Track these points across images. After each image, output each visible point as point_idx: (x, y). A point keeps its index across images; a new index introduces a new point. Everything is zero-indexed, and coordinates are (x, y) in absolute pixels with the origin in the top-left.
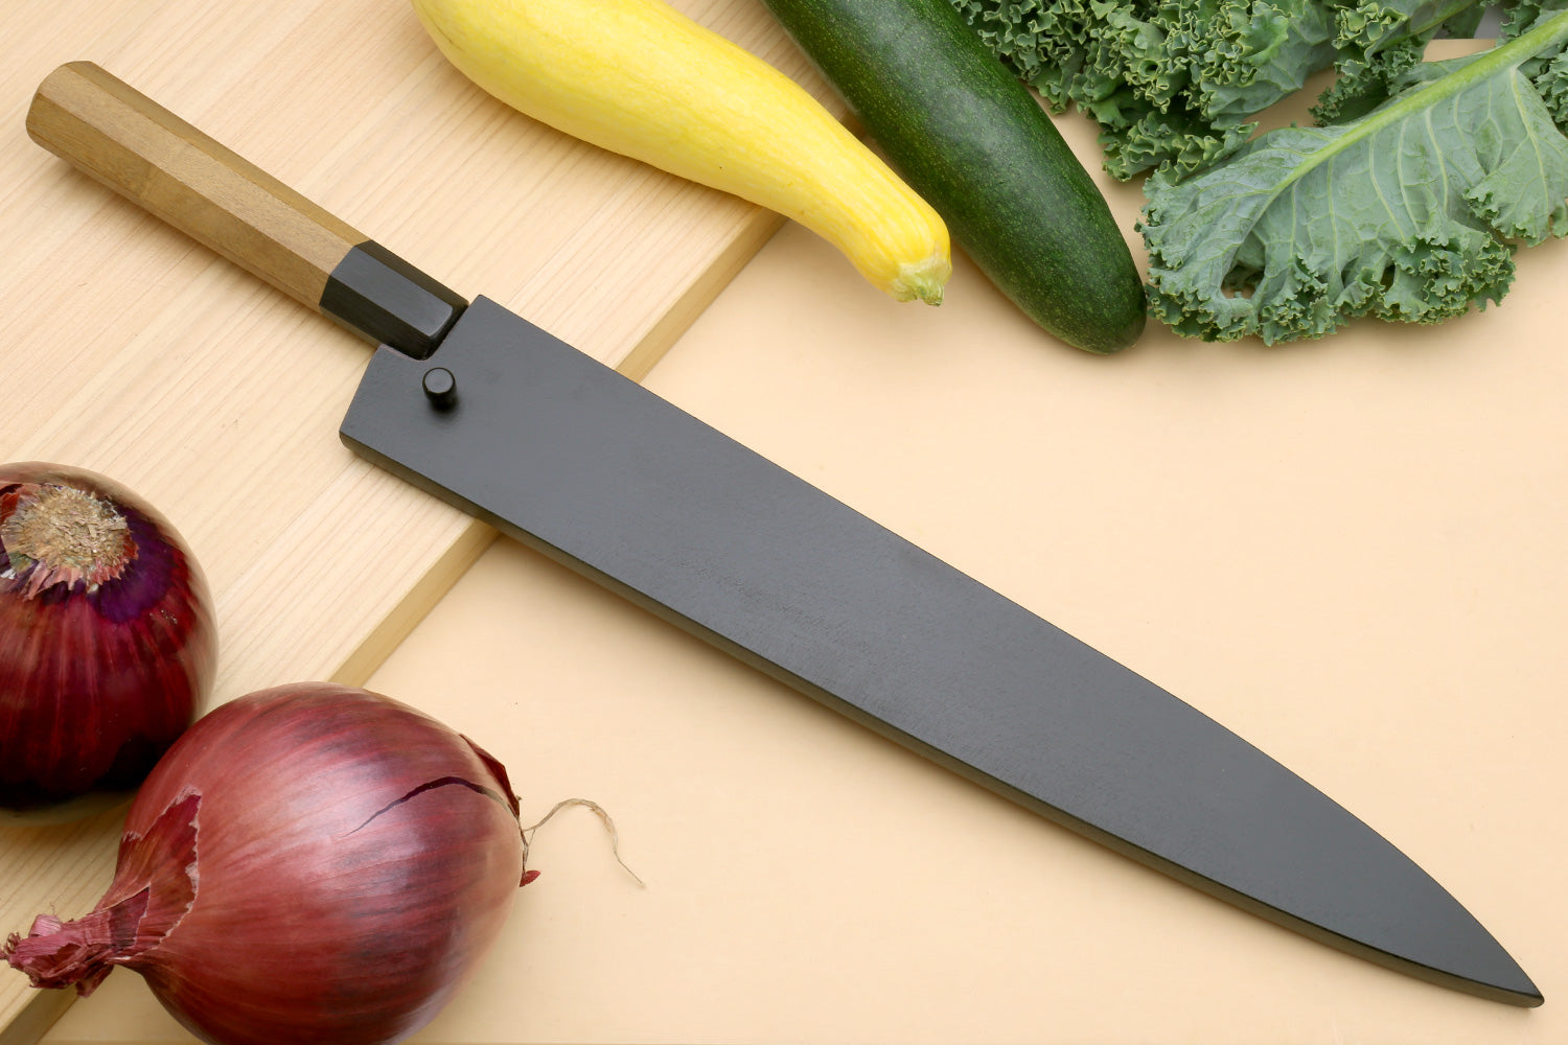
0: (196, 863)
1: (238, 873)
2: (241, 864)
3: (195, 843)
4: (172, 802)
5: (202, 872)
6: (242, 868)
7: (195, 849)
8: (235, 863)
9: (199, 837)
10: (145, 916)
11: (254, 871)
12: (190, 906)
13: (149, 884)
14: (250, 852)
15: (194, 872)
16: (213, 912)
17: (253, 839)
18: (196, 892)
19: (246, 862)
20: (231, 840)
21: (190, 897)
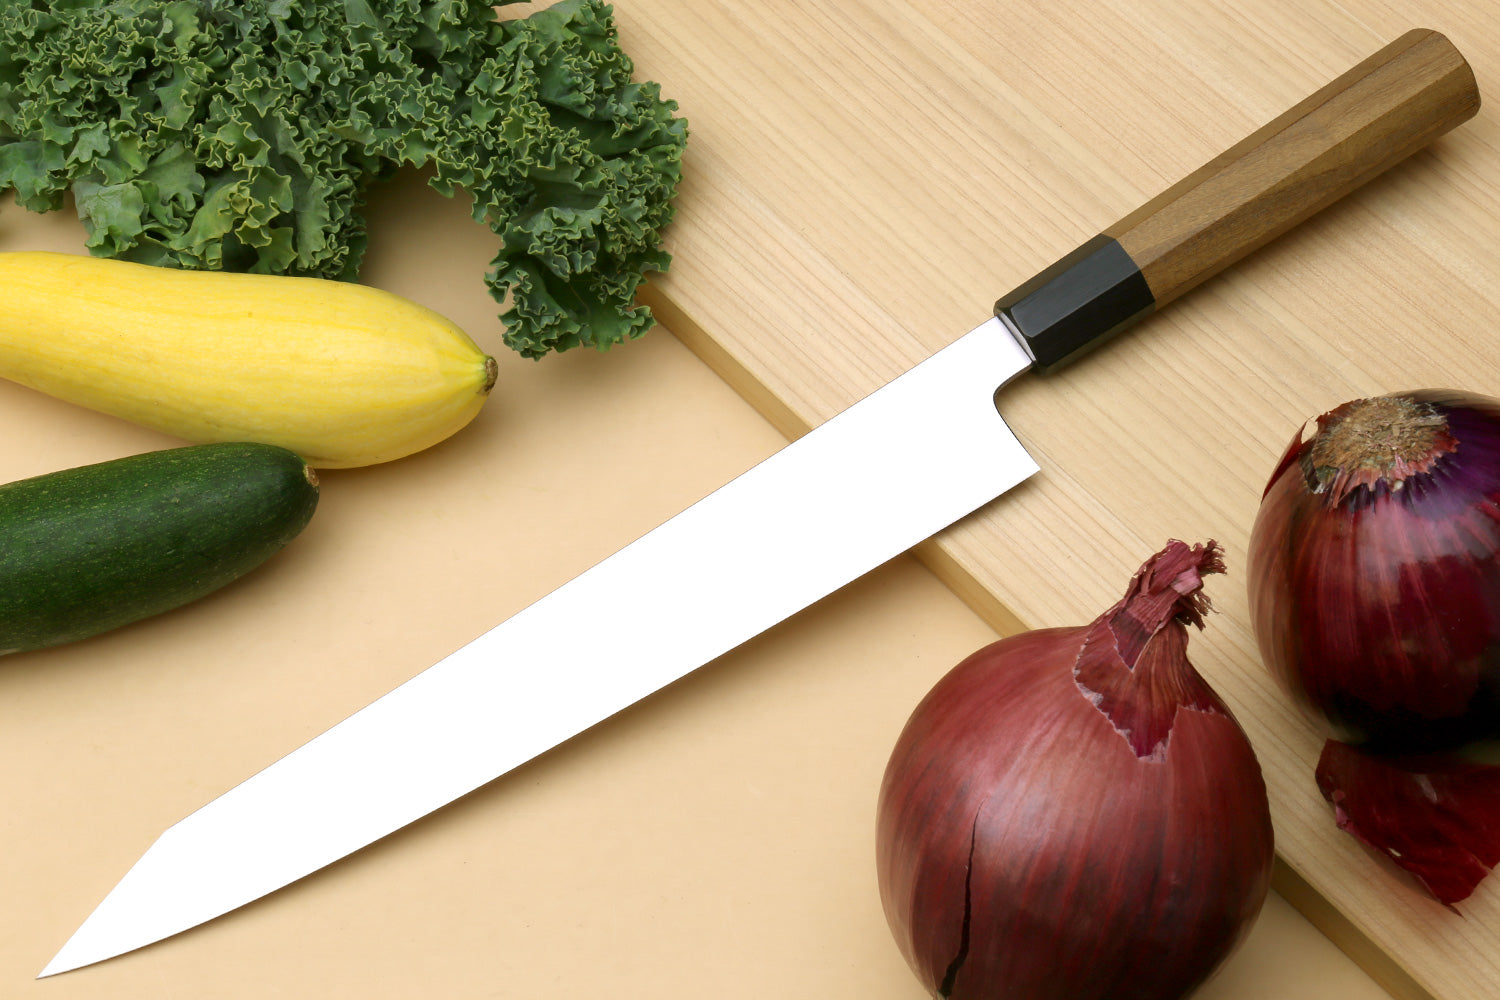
0: (1095, 705)
1: (1046, 715)
2: (1048, 723)
3: (1110, 717)
4: (1169, 744)
5: (1086, 701)
6: (1045, 722)
7: (1106, 715)
8: (1055, 721)
9: (1111, 725)
10: (1116, 648)
11: (1032, 724)
12: (1076, 672)
13: (1133, 671)
14: (1048, 736)
15: (1093, 698)
16: (1048, 678)
17: (1053, 747)
18: (1078, 685)
19: (1045, 727)
20: (1072, 734)
21: (1079, 679)
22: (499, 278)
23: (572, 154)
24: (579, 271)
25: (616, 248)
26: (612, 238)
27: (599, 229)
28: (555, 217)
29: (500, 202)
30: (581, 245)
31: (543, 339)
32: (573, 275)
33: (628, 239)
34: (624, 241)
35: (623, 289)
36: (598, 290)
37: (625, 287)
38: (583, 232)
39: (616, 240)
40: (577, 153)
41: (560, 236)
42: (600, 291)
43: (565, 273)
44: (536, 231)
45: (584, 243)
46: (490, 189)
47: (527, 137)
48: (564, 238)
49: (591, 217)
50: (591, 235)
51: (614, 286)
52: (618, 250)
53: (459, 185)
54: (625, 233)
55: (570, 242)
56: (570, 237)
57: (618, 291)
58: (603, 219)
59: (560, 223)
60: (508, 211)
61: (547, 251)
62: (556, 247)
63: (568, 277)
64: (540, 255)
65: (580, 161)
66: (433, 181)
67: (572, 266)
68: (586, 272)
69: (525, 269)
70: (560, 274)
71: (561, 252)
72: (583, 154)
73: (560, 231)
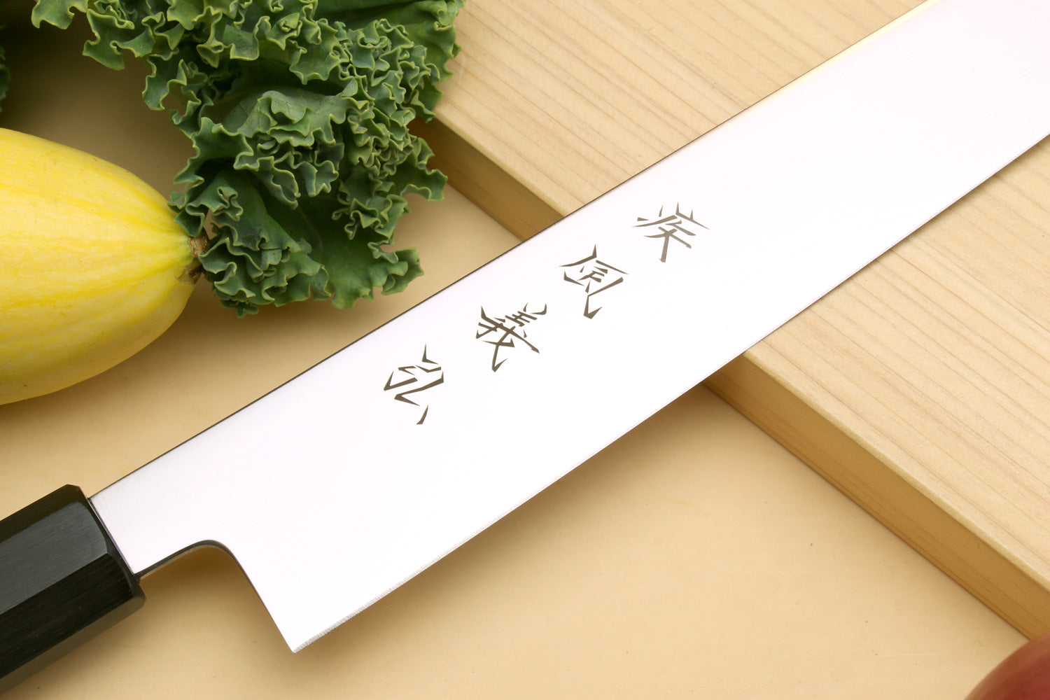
22: (191, 200)
23: (285, 33)
24: (314, 192)
25: (366, 157)
26: (361, 143)
27: (343, 132)
28: (275, 111)
29: (189, 80)
30: (316, 152)
31: (267, 287)
32: (305, 199)
33: (385, 144)
34: (377, 146)
35: (384, 221)
36: (345, 219)
37: (386, 217)
38: (317, 135)
39: (366, 146)
40: (292, 30)
41: (281, 139)
42: (349, 221)
43: (291, 196)
44: (244, 131)
45: (320, 152)
46: (175, 60)
47: (209, 11)
48: (288, 143)
49: (328, 111)
50: (330, 140)
51: (371, 214)
52: (369, 160)
53: (130, 53)
54: (379, 134)
55: (300, 148)
56: (295, 142)
57: (376, 223)
58: (347, 115)
59: (282, 119)
60: (199, 95)
61: (264, 164)
62: (277, 156)
63: (296, 202)
64: (254, 170)
65: (301, 40)
66: (89, 47)
67: (303, 189)
68: (323, 192)
69: (233, 186)
70: (284, 198)
71: (284, 165)
72: (305, 27)
73: (281, 131)
